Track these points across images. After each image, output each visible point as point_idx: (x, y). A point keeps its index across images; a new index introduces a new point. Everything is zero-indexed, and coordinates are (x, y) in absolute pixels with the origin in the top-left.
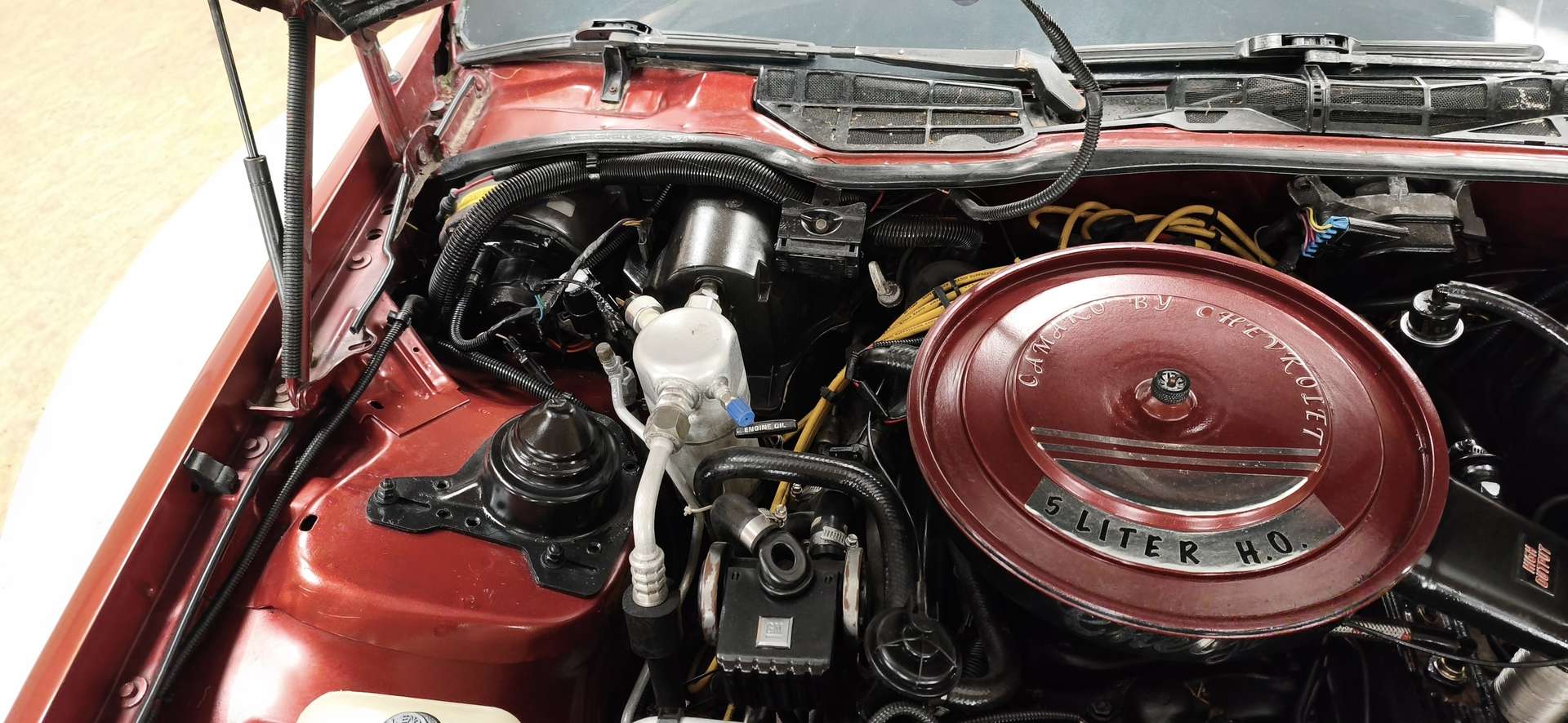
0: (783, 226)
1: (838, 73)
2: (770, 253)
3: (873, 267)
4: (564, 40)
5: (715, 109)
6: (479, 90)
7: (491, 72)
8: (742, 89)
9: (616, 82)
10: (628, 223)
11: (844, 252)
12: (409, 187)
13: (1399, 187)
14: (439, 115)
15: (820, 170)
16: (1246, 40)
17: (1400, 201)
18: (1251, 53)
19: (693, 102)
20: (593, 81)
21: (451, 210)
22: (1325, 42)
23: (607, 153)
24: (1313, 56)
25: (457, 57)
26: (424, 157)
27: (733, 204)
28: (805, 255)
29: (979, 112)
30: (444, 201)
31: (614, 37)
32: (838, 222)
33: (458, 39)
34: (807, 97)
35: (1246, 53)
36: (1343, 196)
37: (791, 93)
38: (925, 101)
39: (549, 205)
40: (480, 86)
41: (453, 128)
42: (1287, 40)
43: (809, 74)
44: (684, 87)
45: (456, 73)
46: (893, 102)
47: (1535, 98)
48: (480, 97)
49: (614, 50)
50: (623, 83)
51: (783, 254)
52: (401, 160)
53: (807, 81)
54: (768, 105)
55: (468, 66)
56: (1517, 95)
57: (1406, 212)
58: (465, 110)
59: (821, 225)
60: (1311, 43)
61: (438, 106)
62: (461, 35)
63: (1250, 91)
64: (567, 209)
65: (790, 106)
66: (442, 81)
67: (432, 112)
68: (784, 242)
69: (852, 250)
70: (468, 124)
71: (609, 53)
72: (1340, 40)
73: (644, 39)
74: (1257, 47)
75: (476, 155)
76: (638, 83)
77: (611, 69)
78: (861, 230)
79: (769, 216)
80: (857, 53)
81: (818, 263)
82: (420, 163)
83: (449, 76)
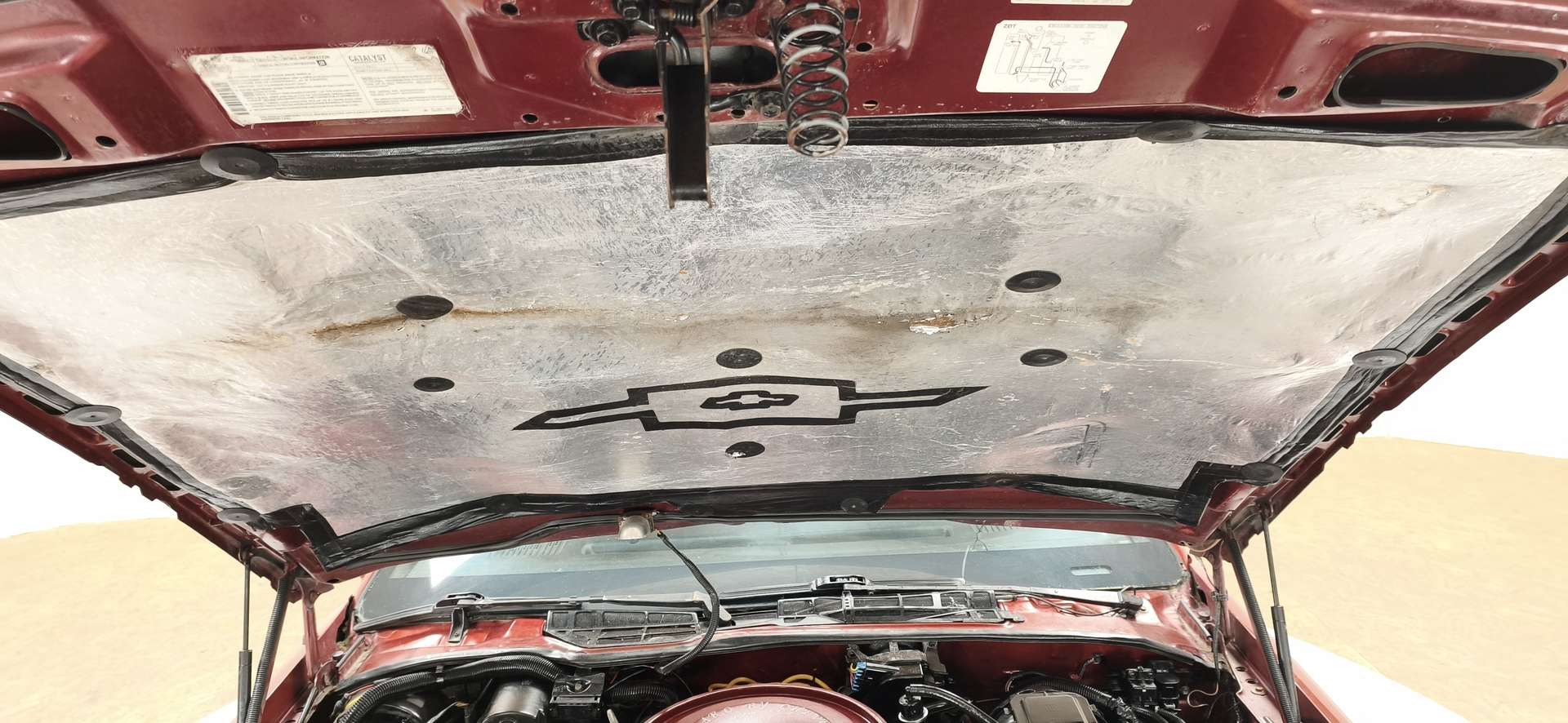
0: (555, 690)
1: (594, 611)
2: (548, 707)
3: (609, 712)
4: (427, 608)
5: (519, 637)
6: (366, 645)
7: (377, 635)
8: (537, 626)
9: (460, 631)
10: (460, 704)
11: (592, 700)
12: (316, 697)
13: (893, 647)
14: (338, 659)
15: (580, 658)
16: (814, 582)
17: (894, 654)
18: (817, 587)
19: (508, 634)
20: (445, 632)
21: (341, 709)
22: (853, 580)
23: (449, 665)
24: (846, 587)
25: (353, 628)
26: (327, 681)
27: (527, 682)
28: (568, 705)
29: (674, 626)
30: (339, 703)
31: (460, 603)
32: (588, 685)
33: (356, 618)
34: (575, 625)
35: (815, 589)
36: (868, 656)
37: (565, 625)
38: (643, 623)
39: (409, 700)
40: (367, 643)
41: (348, 667)
42: (832, 579)
43: (577, 613)
44: (502, 629)
45: (352, 638)
46: (626, 624)
47: (959, 602)
48: (366, 650)
49: (460, 611)
50: (464, 631)
51: (554, 705)
52: (313, 681)
53: (576, 618)
54: (552, 632)
55: (360, 632)
56: (950, 601)
57: (898, 659)
58: (356, 656)
59: (578, 687)
60: (845, 580)
61: (338, 654)
62: (359, 615)
63: (817, 606)
64: (420, 703)
65: (564, 631)
66: (341, 644)
67: (334, 658)
68: (555, 699)
69: (596, 699)
70: (357, 664)
71: (457, 613)
72: (860, 579)
73: (480, 602)
74: (819, 584)
75: (363, 676)
76: (474, 630)
77: (457, 624)
78: (602, 687)
79: (546, 686)
80: (604, 599)
81: (575, 709)
82: (323, 683)
83: (346, 641)
